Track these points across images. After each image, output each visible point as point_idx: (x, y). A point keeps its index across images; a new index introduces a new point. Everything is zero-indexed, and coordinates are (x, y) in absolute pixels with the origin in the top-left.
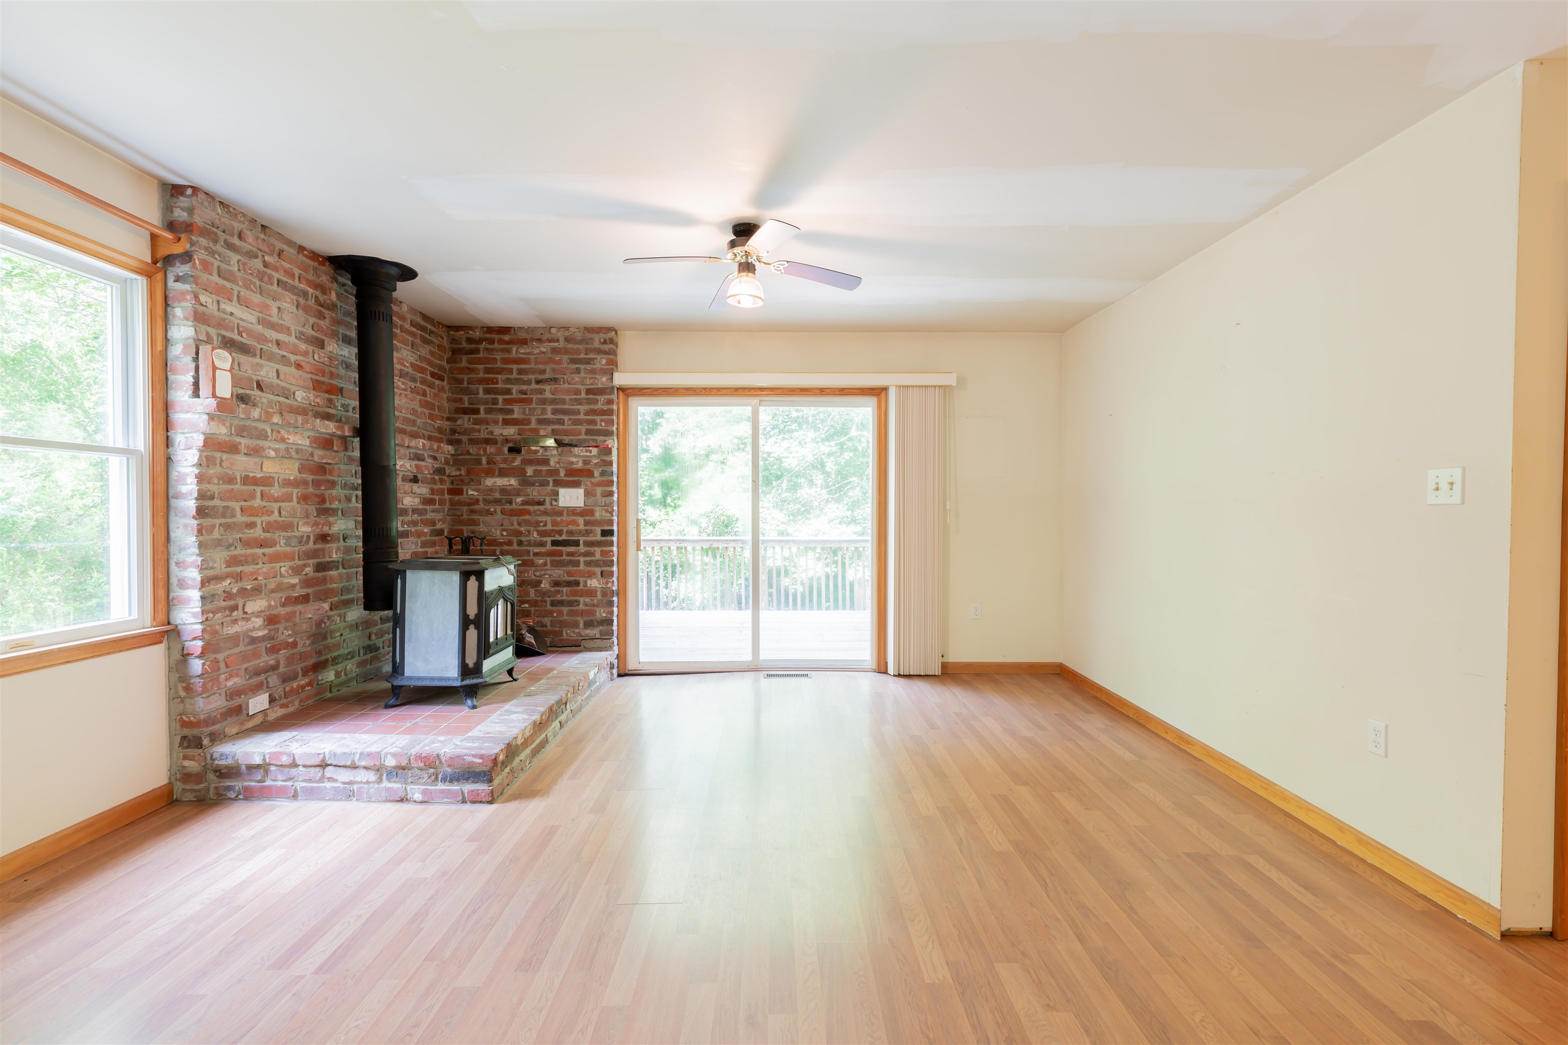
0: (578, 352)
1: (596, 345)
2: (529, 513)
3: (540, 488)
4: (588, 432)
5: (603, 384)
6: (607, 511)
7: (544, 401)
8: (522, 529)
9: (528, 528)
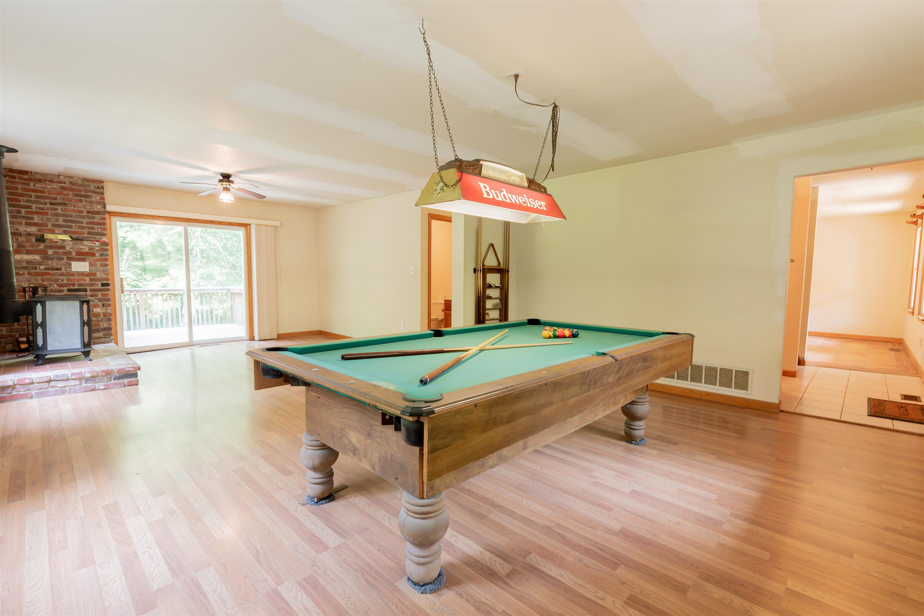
0: (80, 190)
1: (92, 188)
2: (50, 274)
3: (57, 261)
4: (89, 233)
5: (98, 209)
6: (105, 274)
7: (57, 215)
8: (45, 283)
9: (49, 282)
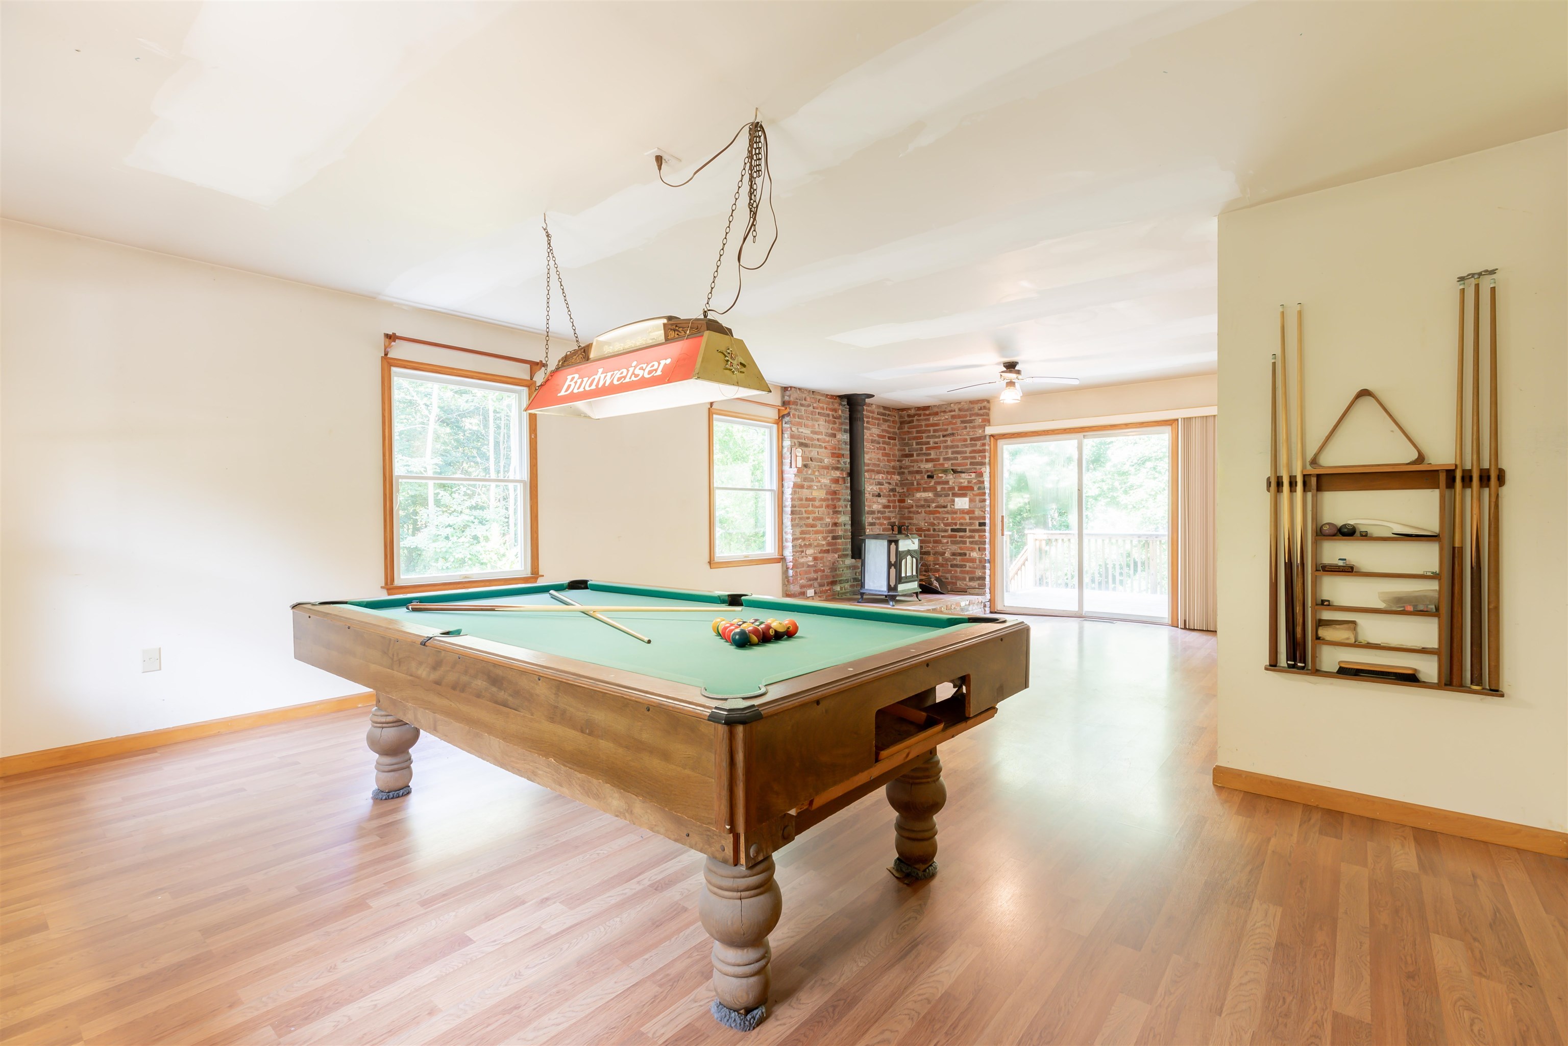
0: (966, 416)
1: (976, 411)
2: (939, 512)
3: (945, 498)
4: (971, 464)
5: (979, 434)
6: (982, 511)
7: (946, 447)
8: (935, 522)
9: (938, 521)
